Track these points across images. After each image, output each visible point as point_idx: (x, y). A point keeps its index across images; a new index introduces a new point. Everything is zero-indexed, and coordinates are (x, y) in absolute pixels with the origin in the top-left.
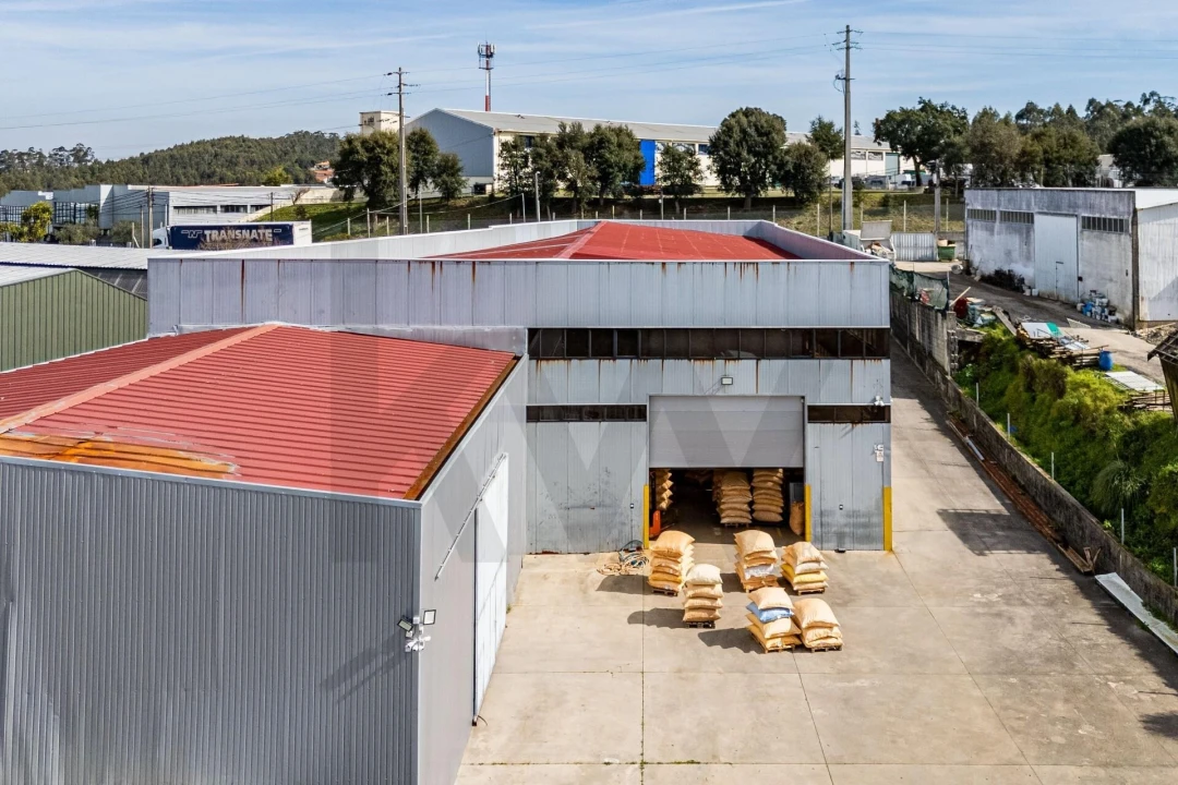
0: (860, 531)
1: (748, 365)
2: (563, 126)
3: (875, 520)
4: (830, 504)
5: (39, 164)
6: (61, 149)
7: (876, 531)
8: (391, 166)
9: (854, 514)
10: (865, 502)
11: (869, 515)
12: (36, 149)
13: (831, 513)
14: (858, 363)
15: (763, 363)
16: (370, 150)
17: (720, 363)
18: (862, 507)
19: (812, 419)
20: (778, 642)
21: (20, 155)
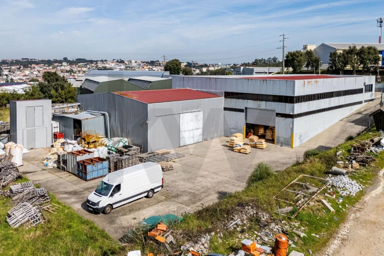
0: (286, 142)
1: (264, 102)
2: (350, 47)
3: (289, 141)
4: (280, 135)
5: (264, 62)
6: (270, 58)
7: (290, 143)
8: (297, 61)
9: (285, 138)
10: (288, 136)
11: (288, 139)
12: (264, 59)
13: (280, 137)
14: (287, 104)
15: (267, 102)
16: (292, 56)
17: (259, 101)
18: (287, 137)
19: (277, 116)
20: (237, 151)
21: (260, 60)
